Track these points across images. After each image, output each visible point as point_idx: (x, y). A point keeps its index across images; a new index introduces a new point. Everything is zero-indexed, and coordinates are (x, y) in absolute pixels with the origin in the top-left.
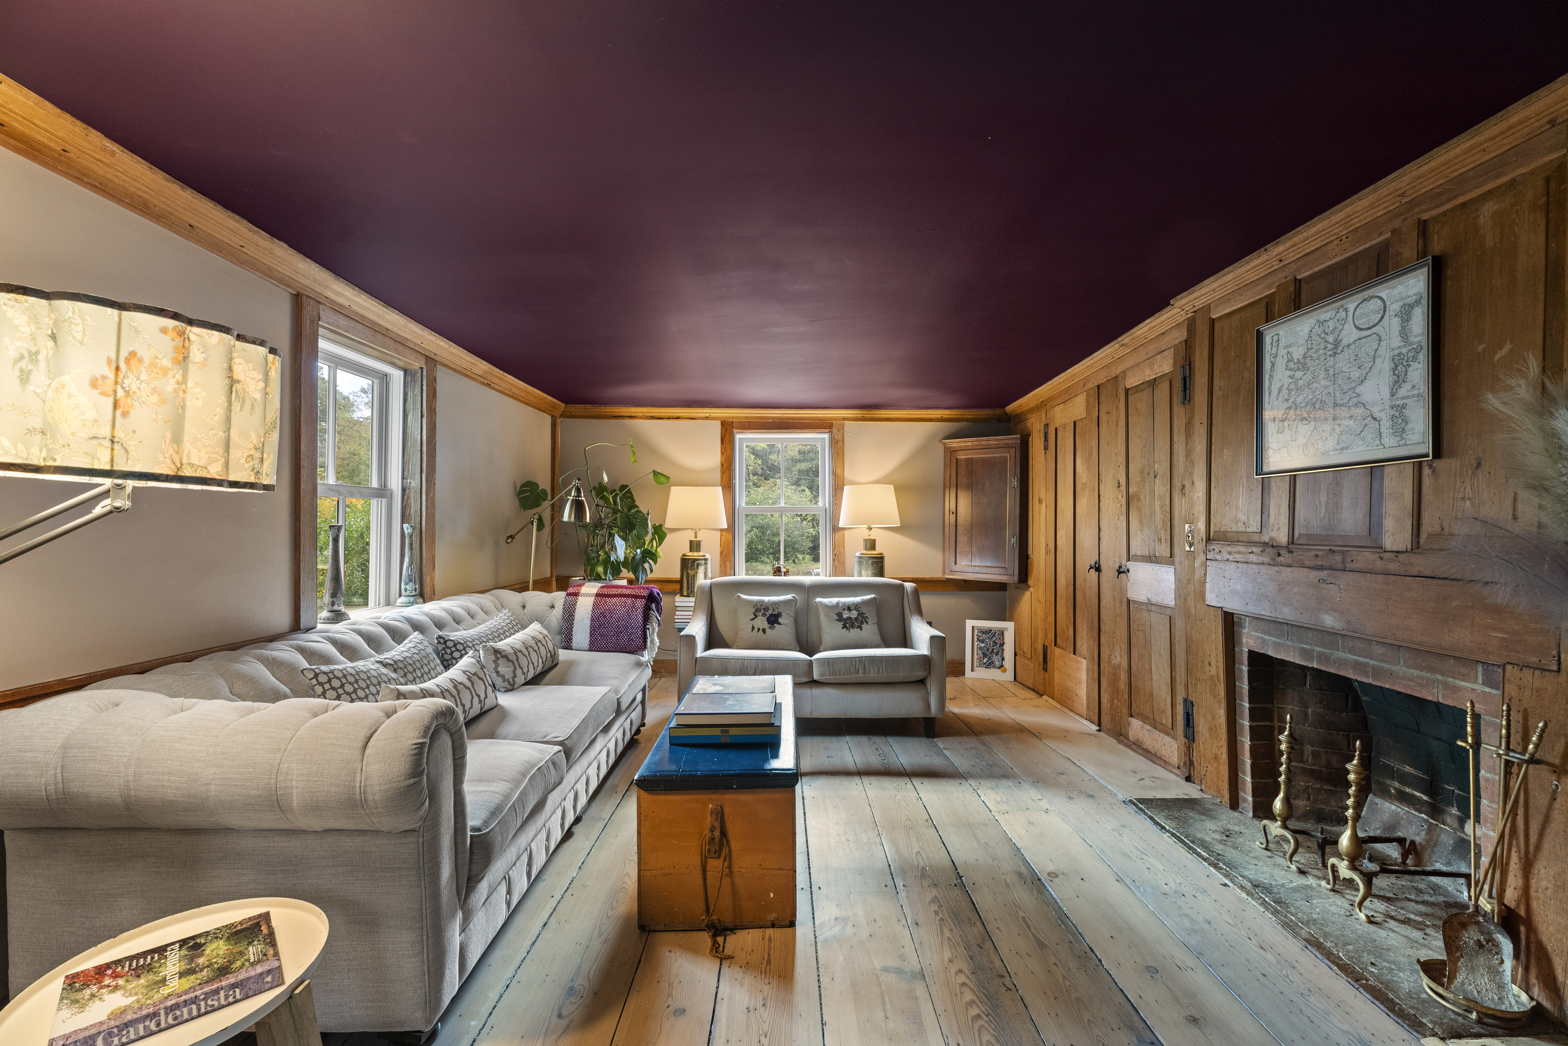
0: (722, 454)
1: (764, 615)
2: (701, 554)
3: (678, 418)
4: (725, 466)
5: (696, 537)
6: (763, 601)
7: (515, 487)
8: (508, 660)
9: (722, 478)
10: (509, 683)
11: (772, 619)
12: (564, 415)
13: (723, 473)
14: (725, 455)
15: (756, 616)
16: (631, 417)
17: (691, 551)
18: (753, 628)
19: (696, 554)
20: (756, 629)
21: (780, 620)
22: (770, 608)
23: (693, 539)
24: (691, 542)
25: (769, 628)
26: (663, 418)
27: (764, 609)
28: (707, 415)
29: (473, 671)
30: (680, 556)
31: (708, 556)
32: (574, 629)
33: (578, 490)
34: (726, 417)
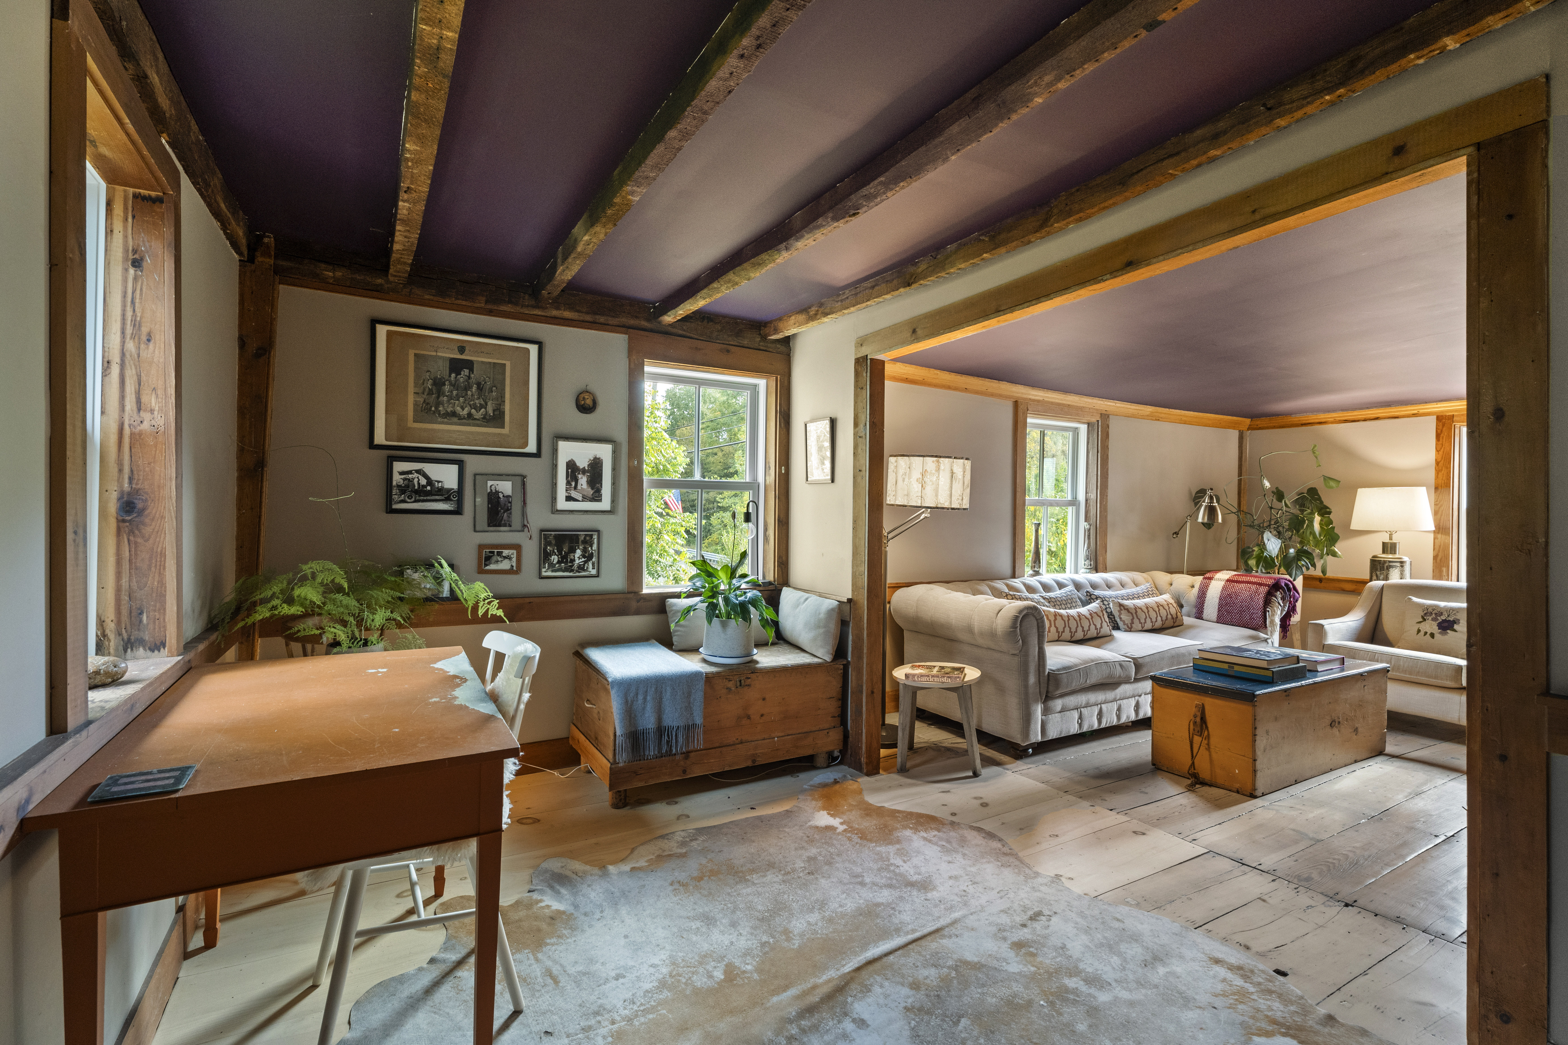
0: (1437, 451)
1: (1434, 620)
2: (1397, 556)
3: (1377, 419)
4: (1441, 464)
5: (1391, 539)
6: (1437, 606)
7: (1191, 493)
8: (1129, 611)
9: (1437, 477)
11: (1446, 624)
12: (1250, 428)
13: (1438, 471)
14: (1441, 453)
15: (1425, 620)
16: (1320, 423)
17: (1384, 552)
18: (1419, 631)
19: (1390, 556)
20: (1422, 633)
21: (1456, 627)
22: (1445, 613)
23: (1387, 540)
24: (1384, 543)
25: (1440, 633)
26: (1358, 421)
27: (1436, 614)
28: (1415, 412)
29: (1095, 611)
30: (1370, 557)
31: (1405, 559)
32: (1205, 605)
33: (1211, 498)
34: (1442, 412)
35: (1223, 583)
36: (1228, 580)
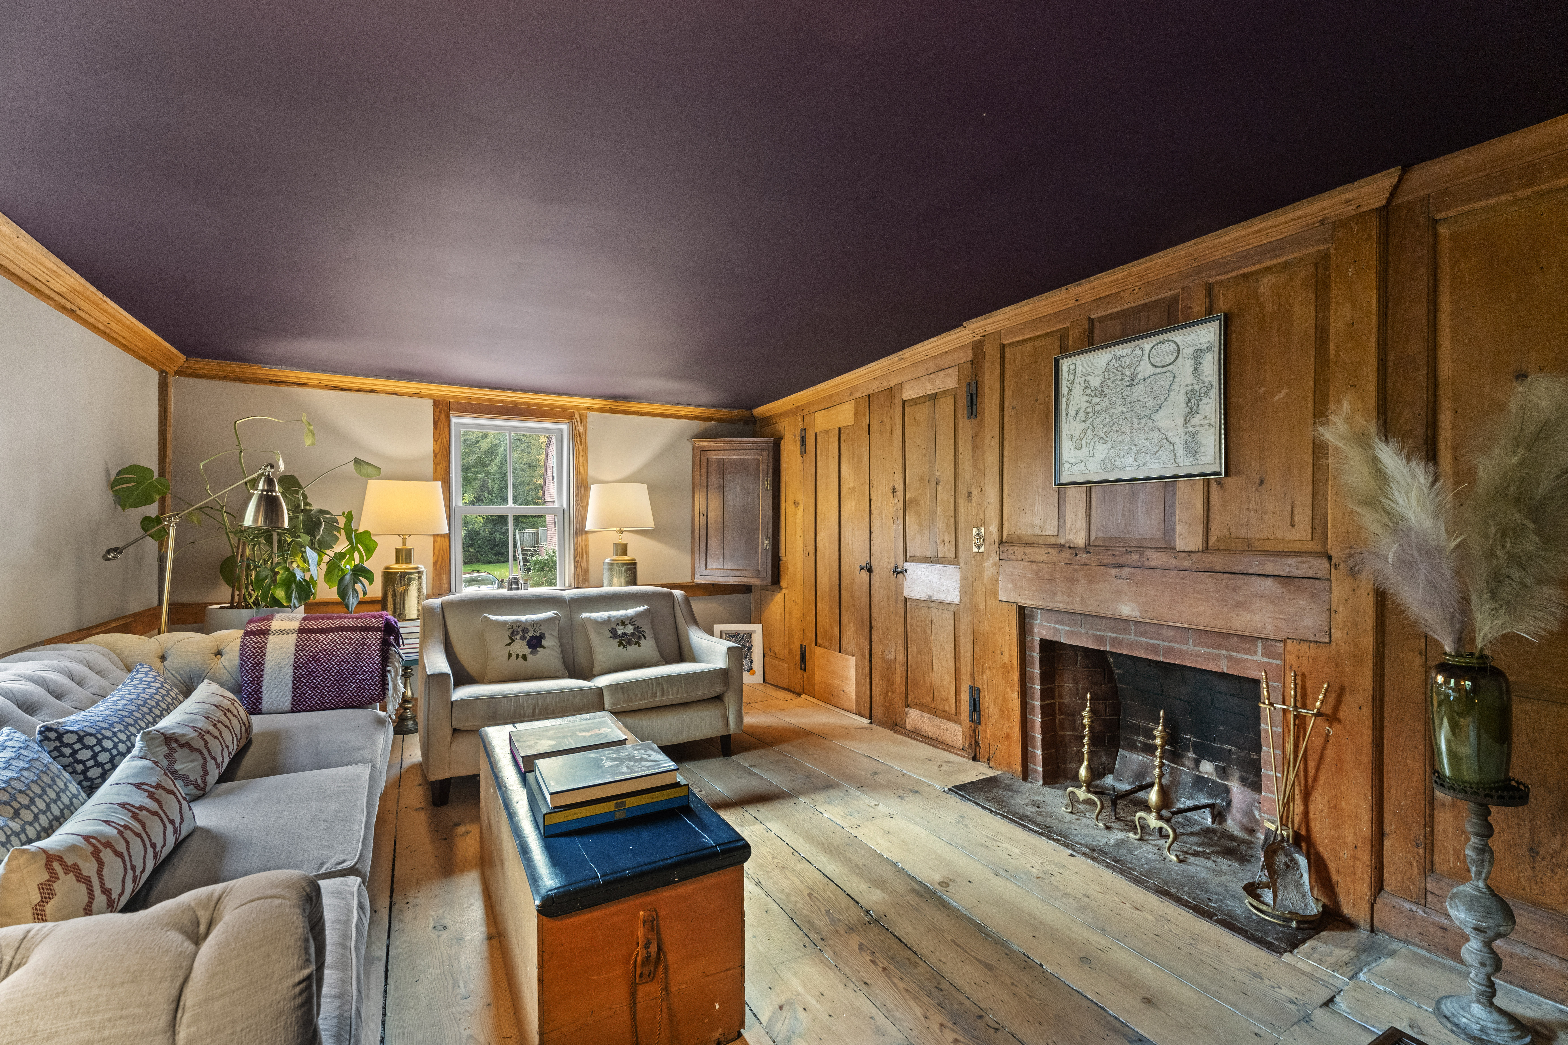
0: (435, 441)
1: (523, 638)
2: (412, 566)
3: (373, 391)
4: (439, 456)
5: (404, 544)
6: (520, 622)
8: (192, 749)
9: (435, 471)
10: (197, 786)
11: (534, 642)
12: (181, 372)
13: (436, 464)
14: (439, 443)
15: (513, 641)
16: (299, 384)
17: (397, 561)
18: (510, 655)
19: (404, 566)
20: (514, 657)
21: (544, 643)
22: (530, 629)
23: (400, 547)
24: (398, 551)
25: (531, 653)
26: (350, 390)
27: (523, 631)
28: (417, 391)
30: (382, 568)
31: (422, 568)
32: (265, 684)
33: (270, 481)
34: (443, 396)
35: (294, 637)
36: (301, 631)
